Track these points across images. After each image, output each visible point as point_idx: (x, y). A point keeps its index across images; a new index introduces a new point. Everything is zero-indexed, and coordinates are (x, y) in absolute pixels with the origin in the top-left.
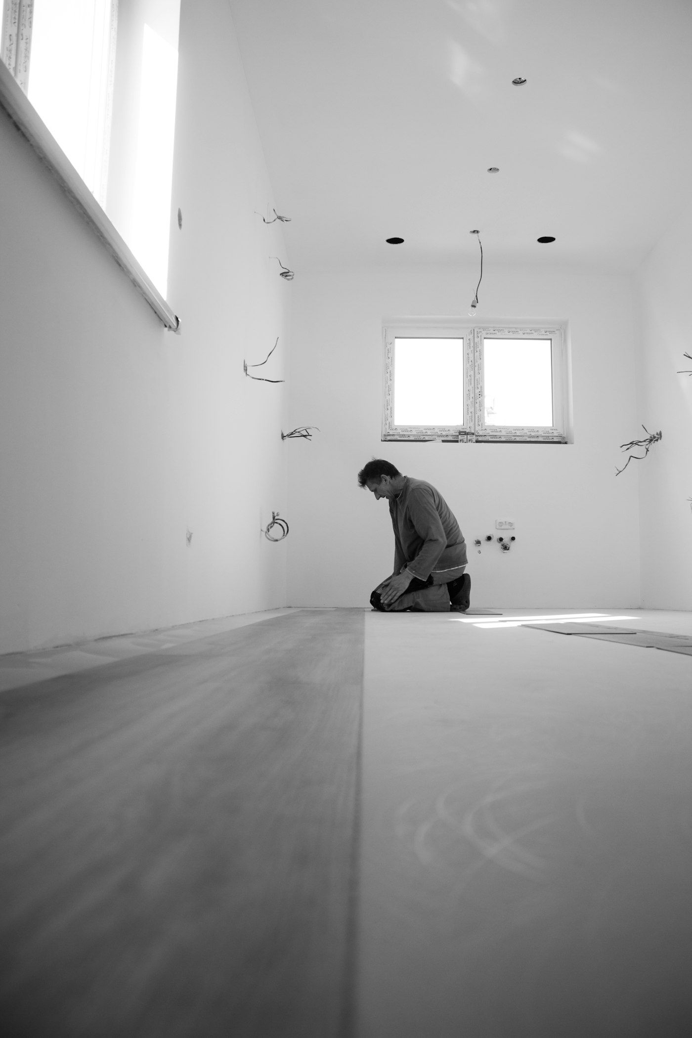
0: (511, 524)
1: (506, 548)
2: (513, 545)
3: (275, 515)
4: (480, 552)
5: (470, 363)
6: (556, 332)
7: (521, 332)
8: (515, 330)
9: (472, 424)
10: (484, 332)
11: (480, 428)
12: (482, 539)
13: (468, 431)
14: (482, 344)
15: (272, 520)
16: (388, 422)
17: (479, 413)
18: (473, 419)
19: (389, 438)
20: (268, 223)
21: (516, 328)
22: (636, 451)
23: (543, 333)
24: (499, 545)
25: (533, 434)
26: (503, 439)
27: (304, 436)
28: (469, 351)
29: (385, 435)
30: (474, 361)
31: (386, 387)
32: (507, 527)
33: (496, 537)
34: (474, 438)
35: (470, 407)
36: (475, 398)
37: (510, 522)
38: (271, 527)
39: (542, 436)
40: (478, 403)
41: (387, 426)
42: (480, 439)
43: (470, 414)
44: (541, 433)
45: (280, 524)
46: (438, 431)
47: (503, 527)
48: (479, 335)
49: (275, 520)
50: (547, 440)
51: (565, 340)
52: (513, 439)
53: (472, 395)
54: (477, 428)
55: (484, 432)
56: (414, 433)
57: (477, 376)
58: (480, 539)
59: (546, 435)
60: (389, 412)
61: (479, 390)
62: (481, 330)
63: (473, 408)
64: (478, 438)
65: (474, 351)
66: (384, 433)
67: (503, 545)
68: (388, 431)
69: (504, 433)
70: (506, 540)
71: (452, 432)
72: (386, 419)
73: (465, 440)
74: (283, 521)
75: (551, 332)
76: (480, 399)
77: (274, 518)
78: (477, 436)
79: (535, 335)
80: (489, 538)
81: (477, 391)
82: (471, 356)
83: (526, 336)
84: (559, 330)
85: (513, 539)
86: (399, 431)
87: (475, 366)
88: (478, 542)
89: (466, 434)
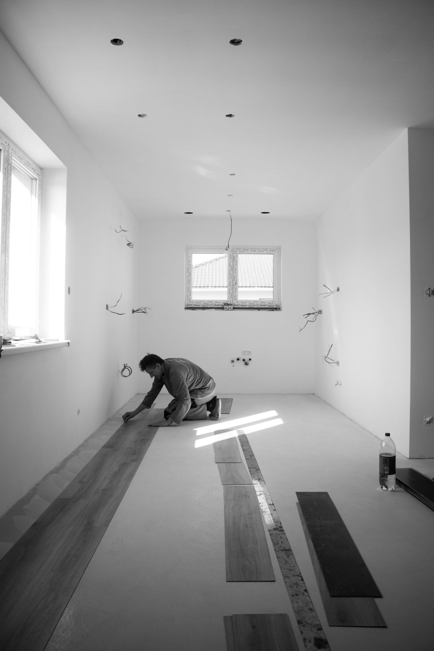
0: (249, 352)
1: (246, 364)
2: (250, 362)
3: (125, 365)
4: (233, 366)
5: (231, 267)
6: (276, 250)
7: (258, 251)
8: (255, 250)
9: (231, 299)
10: (238, 251)
11: (235, 301)
12: (235, 360)
13: (229, 303)
14: (237, 256)
15: (124, 367)
16: (188, 298)
17: (235, 294)
18: (232, 296)
19: (189, 306)
20: (118, 232)
21: (255, 249)
22: (311, 317)
23: (269, 251)
24: (243, 362)
25: (262, 304)
26: (247, 307)
27: (144, 312)
28: (231, 261)
29: (187, 305)
30: (233, 266)
31: (187, 280)
32: (247, 353)
33: (242, 358)
34: (232, 307)
35: (230, 290)
36: (233, 286)
37: (249, 351)
38: (124, 370)
39: (268, 305)
40: (235, 288)
41: (188, 300)
42: (236, 307)
43: (230, 294)
44: (267, 304)
45: (128, 369)
46: (214, 303)
47: (245, 354)
48: (236, 252)
49: (125, 367)
50: (270, 307)
51: (280, 255)
52: (252, 306)
53: (232, 284)
54: (234, 301)
55: (237, 303)
56: (202, 304)
57: (235, 274)
58: (233, 360)
59: (269, 305)
60: (189, 293)
61: (235, 281)
62: (237, 250)
63: (232, 291)
64: (235, 306)
65: (233, 261)
66: (186, 304)
67: (245, 363)
68: (189, 303)
69: (247, 304)
70: (247, 360)
71: (221, 303)
72: (188, 297)
73: (227, 308)
74: (129, 367)
75: (273, 251)
76: (236, 286)
77: (125, 366)
78: (234, 305)
79: (265, 252)
80: (238, 359)
81: (234, 282)
82: (231, 263)
83: (260, 253)
84: (277, 249)
85: (250, 360)
86: (194, 303)
87: (233, 269)
88: (233, 361)
89: (228, 305)
